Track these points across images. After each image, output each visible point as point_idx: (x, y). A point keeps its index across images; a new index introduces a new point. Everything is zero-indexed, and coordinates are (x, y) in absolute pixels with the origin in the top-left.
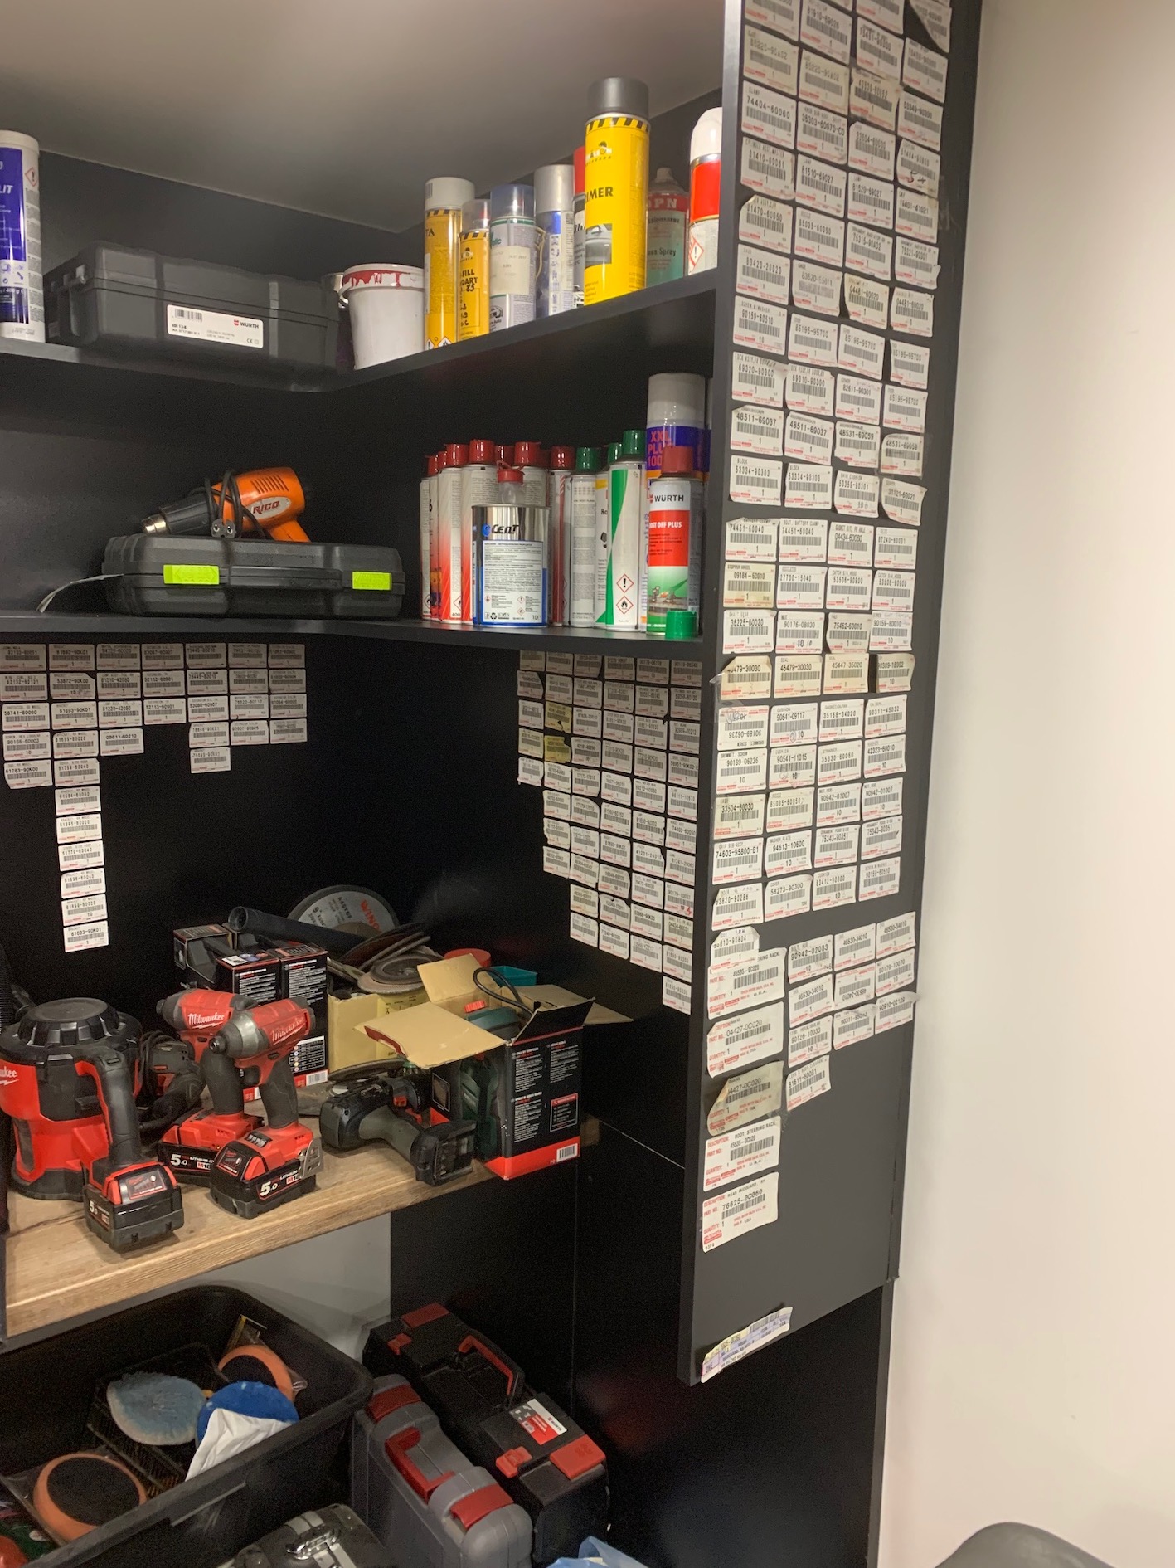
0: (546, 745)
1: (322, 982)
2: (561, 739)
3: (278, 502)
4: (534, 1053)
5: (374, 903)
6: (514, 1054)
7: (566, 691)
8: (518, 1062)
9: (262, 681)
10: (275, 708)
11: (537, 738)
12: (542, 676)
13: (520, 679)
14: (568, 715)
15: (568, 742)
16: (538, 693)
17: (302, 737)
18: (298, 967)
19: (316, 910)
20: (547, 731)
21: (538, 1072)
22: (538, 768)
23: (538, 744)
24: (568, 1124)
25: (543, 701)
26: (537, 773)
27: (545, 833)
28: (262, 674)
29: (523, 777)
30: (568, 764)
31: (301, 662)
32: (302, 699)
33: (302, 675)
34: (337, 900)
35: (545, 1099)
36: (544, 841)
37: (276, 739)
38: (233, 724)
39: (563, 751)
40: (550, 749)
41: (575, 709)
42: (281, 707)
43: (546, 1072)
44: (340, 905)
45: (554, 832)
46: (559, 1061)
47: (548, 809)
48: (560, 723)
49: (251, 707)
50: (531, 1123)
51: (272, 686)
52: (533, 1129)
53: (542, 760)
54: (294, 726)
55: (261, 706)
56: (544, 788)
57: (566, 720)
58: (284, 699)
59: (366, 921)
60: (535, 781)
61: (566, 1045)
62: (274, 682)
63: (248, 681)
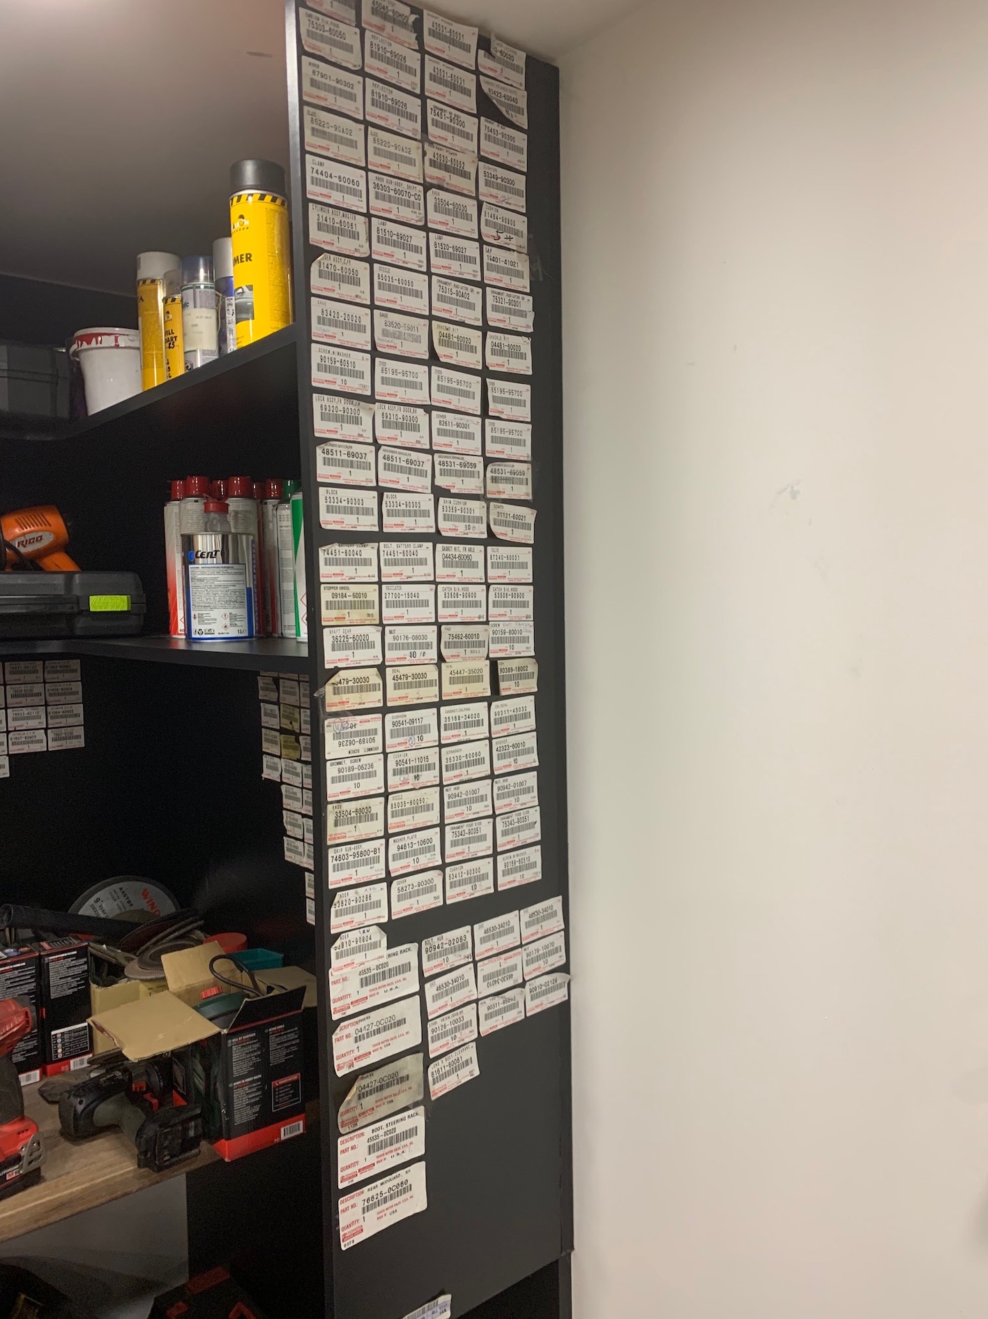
0: (282, 743)
1: (83, 972)
2: (293, 738)
3: (41, 537)
4: (251, 1039)
5: (155, 891)
6: (230, 1041)
7: (294, 694)
8: (234, 1047)
9: (39, 694)
10: (52, 718)
11: (275, 737)
12: (276, 681)
13: (260, 685)
14: (297, 716)
15: (297, 741)
16: (273, 697)
17: (80, 743)
18: (58, 959)
19: (98, 900)
20: (282, 731)
21: (256, 1057)
22: (276, 764)
23: (276, 743)
24: (291, 1103)
25: (277, 703)
26: (276, 769)
27: (285, 825)
28: (38, 688)
29: (267, 774)
30: (299, 761)
31: (78, 676)
32: (79, 709)
33: (78, 687)
34: (118, 891)
35: (266, 1081)
36: (284, 832)
37: (54, 746)
38: (11, 735)
39: (295, 748)
40: (286, 747)
41: (302, 710)
42: (57, 717)
43: (265, 1055)
44: (120, 894)
45: (291, 824)
46: (278, 1044)
47: (286, 802)
48: (291, 723)
49: (28, 718)
50: (252, 1105)
51: (49, 699)
52: (254, 1111)
53: (280, 757)
54: (71, 733)
55: (39, 717)
56: (282, 783)
57: (296, 721)
58: (60, 709)
59: (147, 908)
60: (274, 776)
61: (285, 1029)
62: (50, 695)
63: (25, 696)
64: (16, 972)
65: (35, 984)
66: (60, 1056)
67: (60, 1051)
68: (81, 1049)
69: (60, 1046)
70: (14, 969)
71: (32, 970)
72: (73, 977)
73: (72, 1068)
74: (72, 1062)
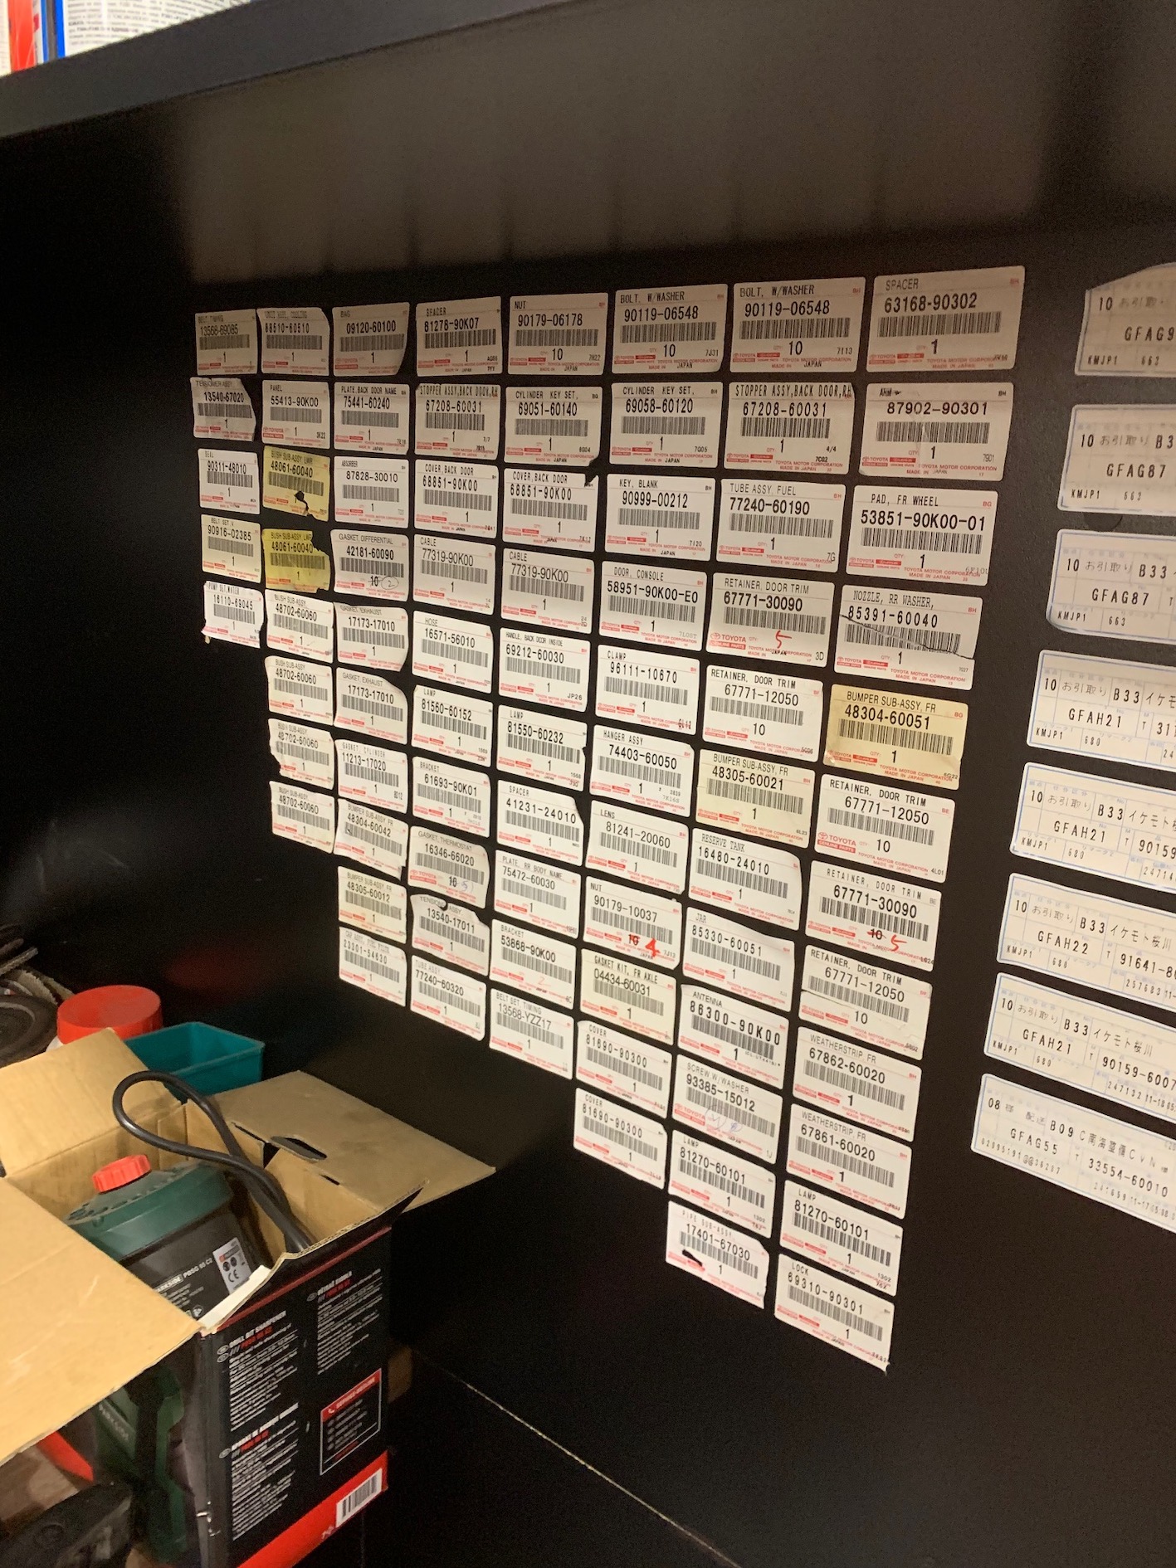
0: (268, 550)
2: (305, 536)
4: (275, 1327)
6: (223, 1349)
7: (315, 417)
8: (234, 1362)
11: (246, 535)
12: (253, 384)
13: (199, 398)
14: (321, 476)
15: (322, 542)
16: (243, 428)
20: (269, 519)
21: (286, 1365)
22: (249, 604)
23: (247, 551)
24: (360, 1441)
25: (256, 445)
26: (248, 618)
27: (274, 752)
29: (215, 627)
30: (321, 595)
35: (308, 1413)
36: (272, 770)
39: (309, 563)
40: (278, 561)
41: (338, 460)
43: (306, 1356)
45: (292, 751)
46: (336, 1320)
47: (277, 698)
48: (300, 496)
50: (274, 1480)
52: (278, 1490)
53: (261, 587)
56: (266, 651)
57: (317, 489)
60: (244, 634)
61: (352, 1280)
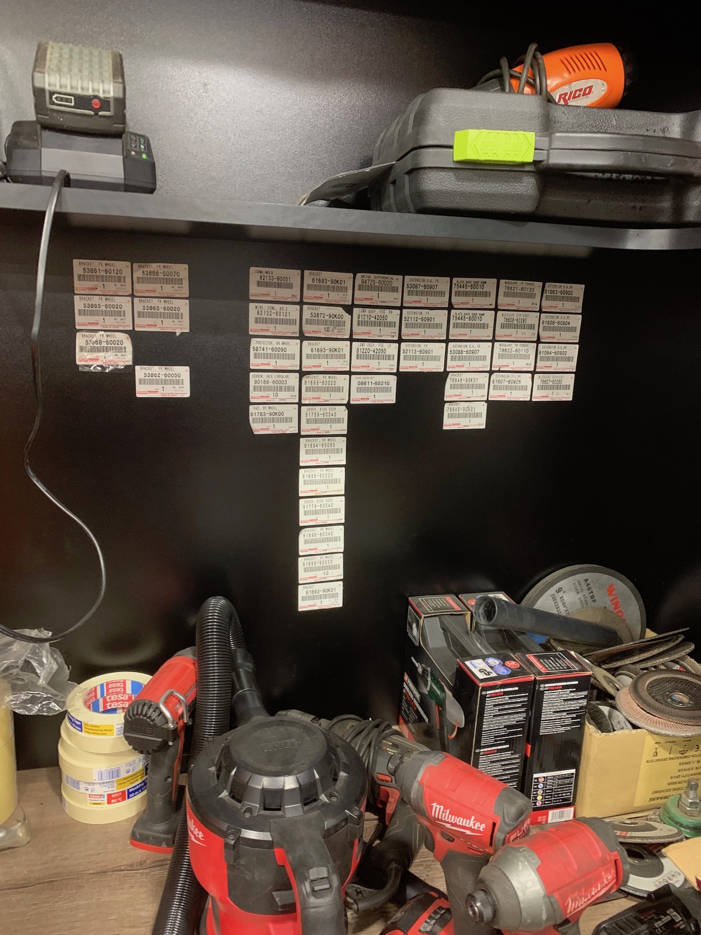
1: (581, 708)
3: (591, 88)
5: (622, 588)
9: (531, 327)
10: (542, 359)
17: (567, 395)
18: (556, 688)
19: (559, 590)
28: (533, 318)
31: (578, 306)
32: (573, 351)
33: (576, 321)
34: (583, 582)
37: (539, 396)
38: (494, 376)
42: (548, 359)
44: (585, 587)
49: (515, 357)
51: (542, 334)
54: (560, 381)
55: (526, 357)
58: (553, 348)
62: (545, 329)
63: (516, 327)
64: (507, 697)
65: (524, 715)
66: (539, 804)
67: (539, 798)
68: (564, 800)
69: (540, 792)
70: (505, 693)
71: (524, 698)
72: (569, 712)
73: (550, 821)
74: (551, 812)
